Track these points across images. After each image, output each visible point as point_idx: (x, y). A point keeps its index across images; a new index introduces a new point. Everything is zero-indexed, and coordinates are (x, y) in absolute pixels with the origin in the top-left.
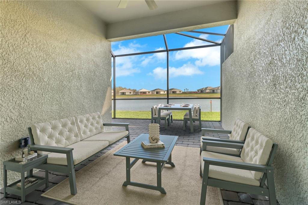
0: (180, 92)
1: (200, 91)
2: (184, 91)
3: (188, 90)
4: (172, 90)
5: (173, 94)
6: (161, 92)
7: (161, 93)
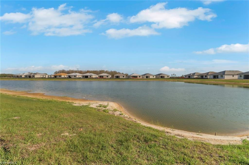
0: (168, 77)
1: (187, 76)
2: (171, 76)
3: (175, 75)
4: (161, 75)
5: (162, 79)
6: (150, 76)
7: (150, 78)
